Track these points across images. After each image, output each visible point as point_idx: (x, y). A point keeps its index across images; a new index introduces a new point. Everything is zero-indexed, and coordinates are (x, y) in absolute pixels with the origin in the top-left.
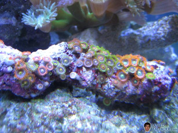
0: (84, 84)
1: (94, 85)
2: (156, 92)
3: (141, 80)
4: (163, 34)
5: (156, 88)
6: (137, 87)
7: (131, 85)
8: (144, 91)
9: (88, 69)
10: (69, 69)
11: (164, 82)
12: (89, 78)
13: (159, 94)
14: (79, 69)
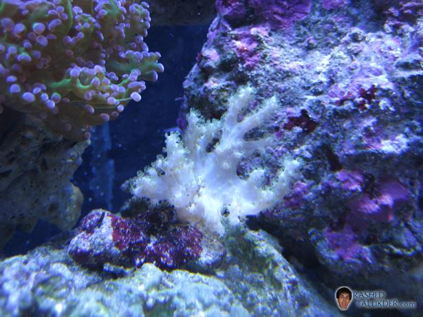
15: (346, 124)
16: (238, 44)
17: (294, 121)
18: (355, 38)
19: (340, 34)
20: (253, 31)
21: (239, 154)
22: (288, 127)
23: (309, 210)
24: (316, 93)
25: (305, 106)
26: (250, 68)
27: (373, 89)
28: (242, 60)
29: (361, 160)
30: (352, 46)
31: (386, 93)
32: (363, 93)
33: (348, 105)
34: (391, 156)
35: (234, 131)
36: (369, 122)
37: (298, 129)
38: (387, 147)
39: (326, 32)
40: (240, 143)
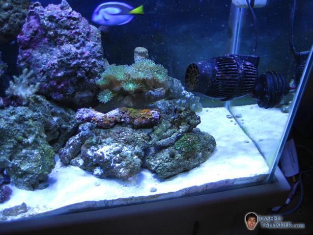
15: (50, 72)
16: (25, 54)
17: (41, 71)
18: (51, 50)
19: (48, 49)
20: (28, 51)
21: (27, 83)
22: (40, 73)
23: (48, 90)
24: (44, 64)
25: (42, 68)
26: (29, 60)
27: (54, 64)
28: (27, 58)
29: (55, 78)
30: (51, 52)
31: (56, 64)
32: (52, 65)
33: (49, 68)
34: (60, 77)
35: (25, 78)
36: (54, 71)
37: (42, 73)
38: (59, 75)
39: (45, 49)
40: (27, 80)
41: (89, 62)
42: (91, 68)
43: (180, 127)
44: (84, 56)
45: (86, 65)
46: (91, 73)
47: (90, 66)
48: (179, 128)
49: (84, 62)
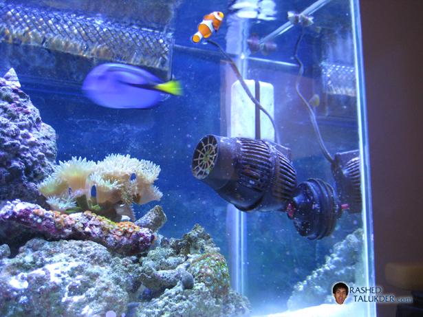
0: (94, 236)
1: (100, 237)
2: (142, 242)
3: (131, 233)
4: (150, 221)
5: (141, 238)
6: (129, 238)
7: (125, 239)
8: (134, 241)
9: (96, 226)
10: (85, 225)
11: (146, 235)
12: (98, 232)
13: (144, 243)
14: (91, 225)
41: (35, 153)
42: (35, 163)
43: (189, 255)
44: (28, 140)
45: (29, 155)
46: (34, 172)
47: (35, 159)
48: (187, 258)
49: (27, 150)
